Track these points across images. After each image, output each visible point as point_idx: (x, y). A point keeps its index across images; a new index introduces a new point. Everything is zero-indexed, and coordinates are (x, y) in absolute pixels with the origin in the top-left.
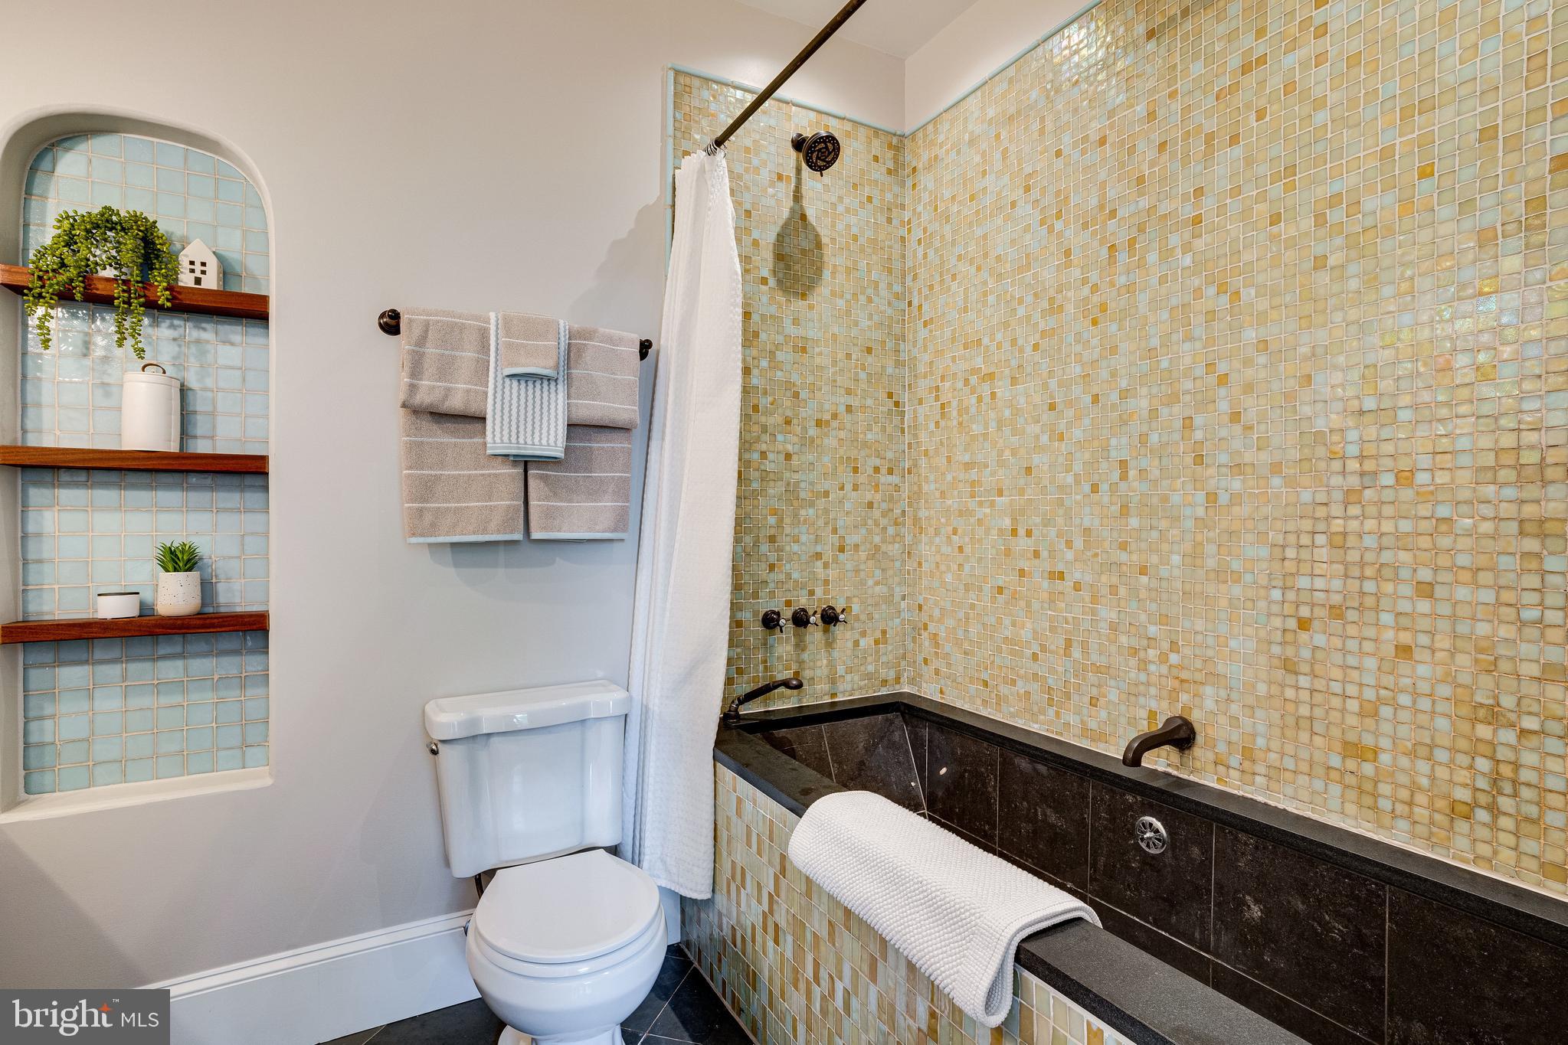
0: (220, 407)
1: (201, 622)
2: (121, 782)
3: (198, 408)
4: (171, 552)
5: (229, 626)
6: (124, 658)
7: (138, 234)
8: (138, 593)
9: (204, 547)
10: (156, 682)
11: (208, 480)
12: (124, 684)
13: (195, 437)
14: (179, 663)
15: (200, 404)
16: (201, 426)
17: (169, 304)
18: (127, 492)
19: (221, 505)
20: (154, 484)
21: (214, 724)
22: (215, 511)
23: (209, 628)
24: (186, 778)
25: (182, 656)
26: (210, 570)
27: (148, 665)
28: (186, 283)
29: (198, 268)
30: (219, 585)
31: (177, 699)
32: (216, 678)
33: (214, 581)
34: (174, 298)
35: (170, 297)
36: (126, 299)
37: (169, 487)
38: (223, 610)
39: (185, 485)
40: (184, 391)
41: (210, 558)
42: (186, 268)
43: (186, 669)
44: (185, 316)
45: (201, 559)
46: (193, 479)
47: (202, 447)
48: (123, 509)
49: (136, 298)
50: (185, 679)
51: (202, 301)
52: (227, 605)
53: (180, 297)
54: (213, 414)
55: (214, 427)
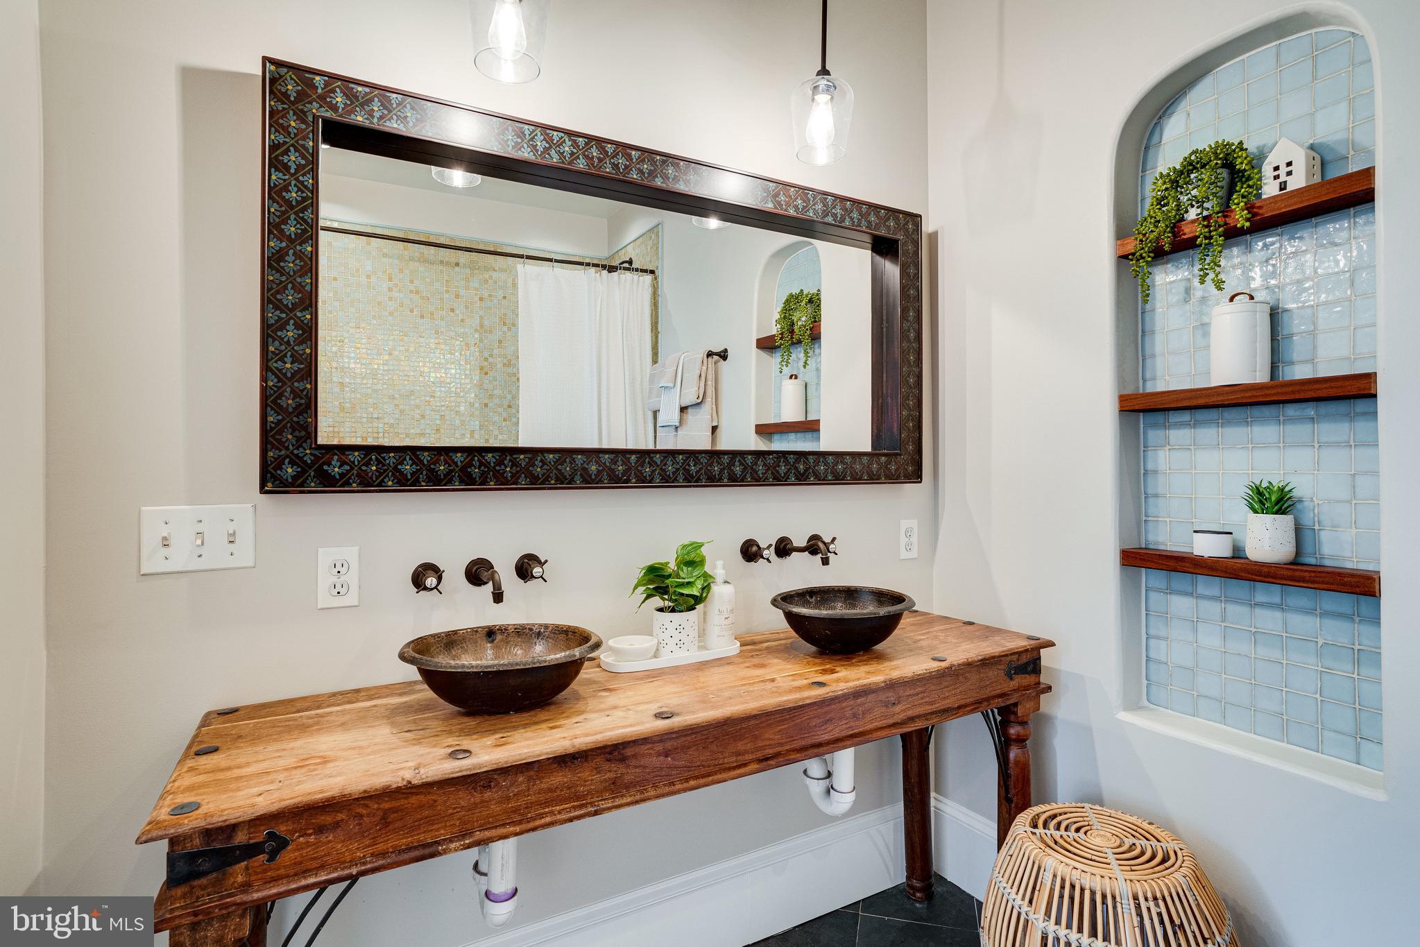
0: (1321, 325)
1: (1289, 573)
2: (1221, 723)
3: (1295, 330)
4: (1260, 493)
5: (1323, 583)
6: (1223, 598)
7: (1217, 164)
8: (1231, 533)
9: (1301, 487)
10: (1254, 630)
11: (1310, 410)
12: (1223, 624)
13: (1292, 363)
14: (1278, 615)
15: (1296, 325)
16: (1298, 349)
17: (1247, 224)
18: (1224, 429)
19: (1324, 439)
20: (1249, 420)
21: (1318, 696)
22: (1317, 445)
23: (1299, 581)
24: (1284, 745)
25: (1280, 607)
26: (1312, 515)
27: (1244, 610)
28: (1271, 194)
29: (1283, 170)
30: (1323, 534)
31: (1276, 654)
32: (1320, 642)
33: (1317, 527)
34: (1255, 215)
35: (1249, 216)
36: (1207, 234)
37: (1263, 421)
38: (1327, 563)
39: (1282, 418)
40: (1275, 315)
41: (1312, 500)
42: (1269, 178)
43: (1285, 623)
44: (1279, 230)
45: (1300, 501)
46: (1291, 410)
47: (1300, 372)
48: (1221, 447)
49: (1215, 230)
50: (1284, 634)
51: (1285, 207)
52: (1332, 558)
53: (1261, 211)
54: (1313, 334)
55: (1315, 347)
